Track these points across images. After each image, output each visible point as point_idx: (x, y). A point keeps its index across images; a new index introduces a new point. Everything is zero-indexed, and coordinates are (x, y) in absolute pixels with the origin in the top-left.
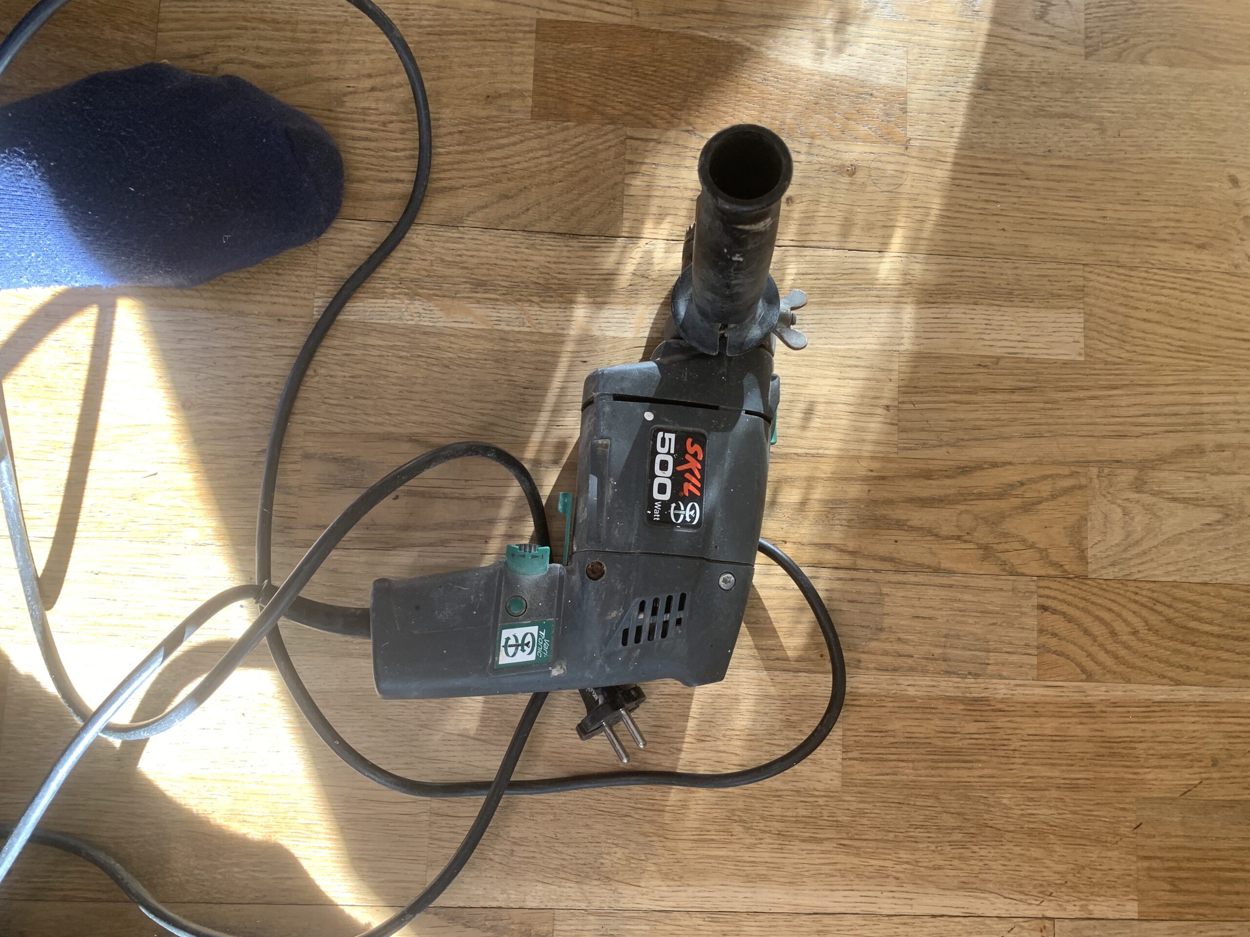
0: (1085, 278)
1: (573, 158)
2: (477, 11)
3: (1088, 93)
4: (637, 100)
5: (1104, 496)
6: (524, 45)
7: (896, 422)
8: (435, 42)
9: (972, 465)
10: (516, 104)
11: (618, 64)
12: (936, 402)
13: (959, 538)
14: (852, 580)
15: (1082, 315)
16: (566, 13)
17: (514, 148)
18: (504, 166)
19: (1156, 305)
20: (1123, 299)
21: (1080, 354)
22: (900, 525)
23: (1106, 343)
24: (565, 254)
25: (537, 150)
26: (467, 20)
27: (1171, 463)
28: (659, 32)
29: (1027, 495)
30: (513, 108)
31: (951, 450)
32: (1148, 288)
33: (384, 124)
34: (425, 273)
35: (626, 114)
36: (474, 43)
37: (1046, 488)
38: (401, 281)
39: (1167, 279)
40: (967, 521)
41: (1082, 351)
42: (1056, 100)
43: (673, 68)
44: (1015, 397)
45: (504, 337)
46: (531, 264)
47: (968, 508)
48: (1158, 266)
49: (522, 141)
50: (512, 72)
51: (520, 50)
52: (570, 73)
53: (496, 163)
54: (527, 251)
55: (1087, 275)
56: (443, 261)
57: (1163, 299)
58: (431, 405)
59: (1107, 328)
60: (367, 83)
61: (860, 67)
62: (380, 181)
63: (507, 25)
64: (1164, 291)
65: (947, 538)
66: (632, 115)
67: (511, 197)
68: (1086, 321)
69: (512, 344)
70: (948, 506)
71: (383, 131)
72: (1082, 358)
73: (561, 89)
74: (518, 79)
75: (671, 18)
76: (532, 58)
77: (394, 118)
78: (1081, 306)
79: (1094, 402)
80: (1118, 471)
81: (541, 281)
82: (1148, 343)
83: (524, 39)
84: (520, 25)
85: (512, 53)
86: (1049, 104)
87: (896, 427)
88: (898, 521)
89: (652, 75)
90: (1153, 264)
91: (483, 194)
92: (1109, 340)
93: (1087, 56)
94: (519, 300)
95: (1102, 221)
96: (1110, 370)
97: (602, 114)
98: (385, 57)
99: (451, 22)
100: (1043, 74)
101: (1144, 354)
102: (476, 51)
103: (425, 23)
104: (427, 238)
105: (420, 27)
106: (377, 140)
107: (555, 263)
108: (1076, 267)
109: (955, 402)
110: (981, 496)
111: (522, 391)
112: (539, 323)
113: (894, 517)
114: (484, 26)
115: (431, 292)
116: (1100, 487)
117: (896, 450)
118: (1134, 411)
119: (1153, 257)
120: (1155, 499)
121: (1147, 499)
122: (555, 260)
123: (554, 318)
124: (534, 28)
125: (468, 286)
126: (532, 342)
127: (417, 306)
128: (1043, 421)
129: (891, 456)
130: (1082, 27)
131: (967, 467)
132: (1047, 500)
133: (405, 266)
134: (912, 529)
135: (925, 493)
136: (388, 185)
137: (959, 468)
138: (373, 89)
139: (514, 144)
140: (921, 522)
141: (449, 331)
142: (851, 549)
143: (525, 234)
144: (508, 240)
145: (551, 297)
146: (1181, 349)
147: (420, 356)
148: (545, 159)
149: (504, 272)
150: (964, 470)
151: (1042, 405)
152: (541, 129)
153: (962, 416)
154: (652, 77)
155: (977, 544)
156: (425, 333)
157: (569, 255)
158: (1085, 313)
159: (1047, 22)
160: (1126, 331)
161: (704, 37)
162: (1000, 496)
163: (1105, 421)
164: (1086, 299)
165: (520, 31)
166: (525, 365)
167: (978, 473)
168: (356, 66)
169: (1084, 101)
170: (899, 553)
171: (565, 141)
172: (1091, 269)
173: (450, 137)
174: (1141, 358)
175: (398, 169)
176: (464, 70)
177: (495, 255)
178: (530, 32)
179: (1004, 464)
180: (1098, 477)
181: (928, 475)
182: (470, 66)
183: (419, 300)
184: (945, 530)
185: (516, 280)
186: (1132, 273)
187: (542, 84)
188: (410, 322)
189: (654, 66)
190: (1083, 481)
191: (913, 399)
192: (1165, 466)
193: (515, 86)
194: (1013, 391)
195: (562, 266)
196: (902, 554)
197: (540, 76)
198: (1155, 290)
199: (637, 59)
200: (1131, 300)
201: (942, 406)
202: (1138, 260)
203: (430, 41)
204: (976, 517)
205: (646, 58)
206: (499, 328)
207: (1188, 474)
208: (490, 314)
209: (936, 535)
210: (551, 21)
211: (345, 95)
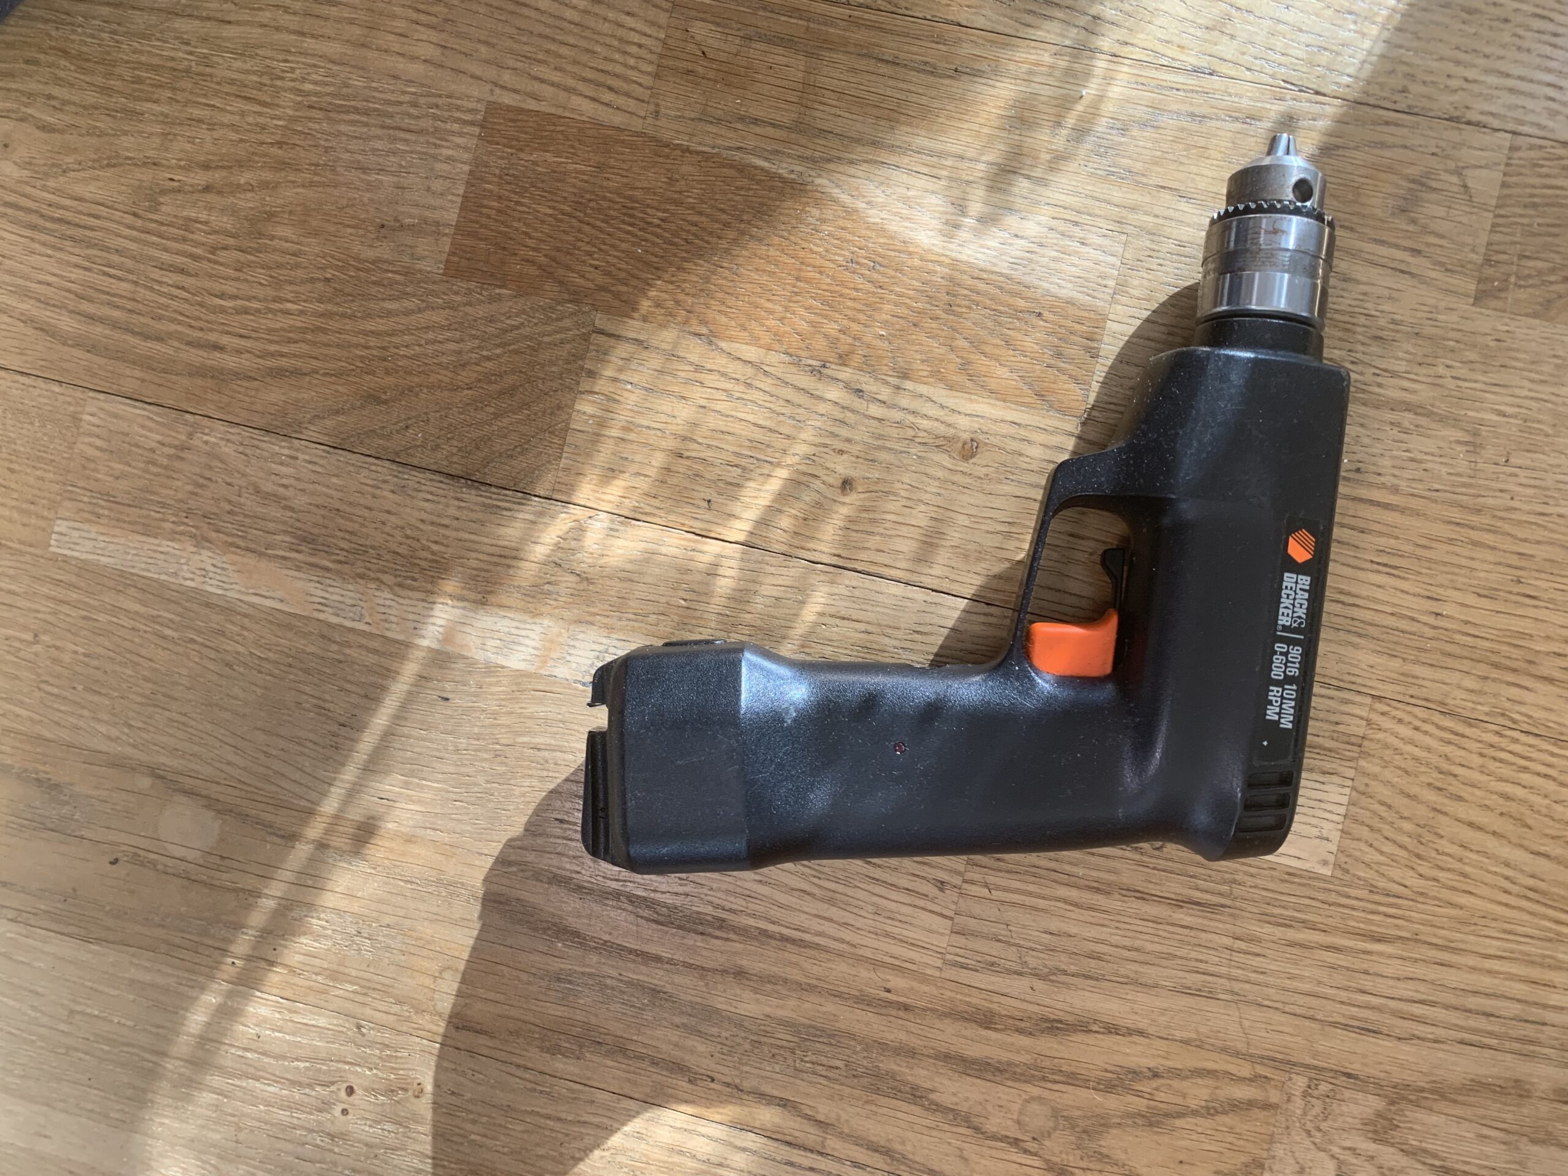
0: (1369, 723)
1: (498, 351)
2: (395, 77)
3: (1463, 372)
4: (623, 266)
5: (1308, 1132)
6: (459, 146)
7: (950, 914)
8: (319, 121)
9: (1070, 1019)
10: (423, 246)
11: (604, 198)
12: (1030, 894)
13: (1016, 1142)
14: (812, 1169)
15: (1347, 791)
16: (535, 97)
17: (404, 320)
18: (383, 348)
19: (1501, 801)
20: (1436, 775)
21: (1325, 863)
22: (916, 1096)
23: (1382, 853)
24: (452, 511)
25: (442, 328)
26: (376, 89)
27: (1455, 1101)
28: (687, 150)
29: (1161, 1096)
30: (419, 251)
31: (1039, 984)
32: (1492, 765)
33: (214, 250)
34: (228, 507)
35: (602, 288)
36: (379, 132)
37: (1199, 1093)
38: (189, 513)
39: (1535, 755)
40: (1039, 1117)
41: (1332, 858)
42: (1394, 374)
43: (696, 218)
44: (1179, 916)
45: (327, 633)
46: (393, 518)
47: (1046, 1094)
48: (1525, 727)
49: (420, 311)
50: (429, 189)
51: (450, 152)
52: (522, 204)
53: (373, 342)
54: (391, 496)
55: (1374, 717)
56: (257, 491)
57: (1519, 792)
58: (193, 723)
59: (1392, 824)
60: (200, 178)
61: (1031, 261)
62: (189, 343)
63: (437, 106)
64: (1525, 777)
65: (994, 1137)
66: (610, 291)
67: (385, 402)
68: (1351, 803)
69: (335, 647)
70: (1009, 1083)
71: (209, 260)
72: (1327, 871)
73: (503, 229)
74: (438, 202)
75: (713, 129)
76: (466, 168)
77: (231, 241)
78: (1351, 773)
79: (1330, 957)
80: (1347, 1094)
81: (402, 550)
82: (1468, 869)
83: (461, 134)
84: (458, 108)
85: (435, 157)
86: (1379, 380)
87: (949, 923)
88: (915, 1088)
89: (658, 226)
90: (1514, 721)
91: (340, 388)
92: (1388, 848)
93: (1479, 299)
94: (362, 576)
95: (1431, 620)
96: (1379, 904)
97: (561, 283)
98: (235, 136)
99: (349, 91)
100: (1382, 322)
101: (1453, 889)
102: (379, 145)
103: (308, 87)
104: (241, 449)
105: (299, 92)
106: (197, 275)
107: (432, 523)
108: (1358, 698)
109: (1065, 901)
110: (1073, 1079)
111: (335, 728)
112: (386, 621)
113: (910, 1078)
114: (401, 103)
115: (230, 539)
116: (1305, 1114)
117: (939, 963)
118: (1405, 990)
119: (1518, 708)
120: (1404, 1161)
121: (1389, 1156)
122: (435, 519)
123: (411, 616)
124: (479, 117)
125: (287, 539)
126: (369, 650)
127: (206, 558)
128: (1224, 970)
129: (929, 971)
130: (1483, 238)
131: (1060, 1022)
132: (1195, 1113)
133: (199, 491)
134: (937, 1108)
135: (974, 1051)
136: (200, 353)
137: (1047, 1020)
138: (207, 189)
139: (407, 313)
140: (955, 1099)
141: (245, 609)
142: (821, 1117)
143: (394, 467)
144: (365, 473)
145: (414, 579)
146: (1530, 894)
147: (192, 641)
148: (453, 346)
149: (349, 526)
150: (1054, 1027)
151: (1228, 941)
152: (457, 293)
153: (1073, 930)
154: (659, 231)
155: (1047, 1161)
156: (208, 605)
157: (457, 514)
158: (1353, 788)
159: (1414, 221)
160: (1428, 837)
161: (762, 169)
162: (1109, 1087)
163: (1344, 995)
164: (1363, 763)
165: (457, 120)
166: (348, 686)
167: (1080, 1037)
168: (188, 146)
169: (1452, 384)
170: (903, 1143)
171: (491, 320)
172: (1386, 709)
173: (309, 286)
174: (1445, 894)
175: (220, 328)
176: (353, 176)
177: (340, 495)
178: (472, 123)
179: (1130, 1032)
180: (1305, 1094)
181: (987, 1020)
182: (364, 170)
183: (209, 549)
184: (993, 1124)
185: (362, 541)
186: (1468, 731)
187: (473, 217)
188: (188, 583)
189: (665, 211)
190: (1274, 1097)
191: (991, 879)
192: (1442, 1105)
193: (427, 213)
194: (1180, 903)
195: (442, 531)
196: (909, 1148)
197: (471, 204)
198: (1505, 771)
199: (638, 194)
200: (1451, 779)
201: (1041, 903)
202: (1486, 709)
203: (310, 119)
204: (1056, 1113)
205: (655, 194)
206: (322, 616)
207: (1486, 1131)
208: (313, 591)
209: (977, 1129)
210: (509, 109)
211: (163, 192)
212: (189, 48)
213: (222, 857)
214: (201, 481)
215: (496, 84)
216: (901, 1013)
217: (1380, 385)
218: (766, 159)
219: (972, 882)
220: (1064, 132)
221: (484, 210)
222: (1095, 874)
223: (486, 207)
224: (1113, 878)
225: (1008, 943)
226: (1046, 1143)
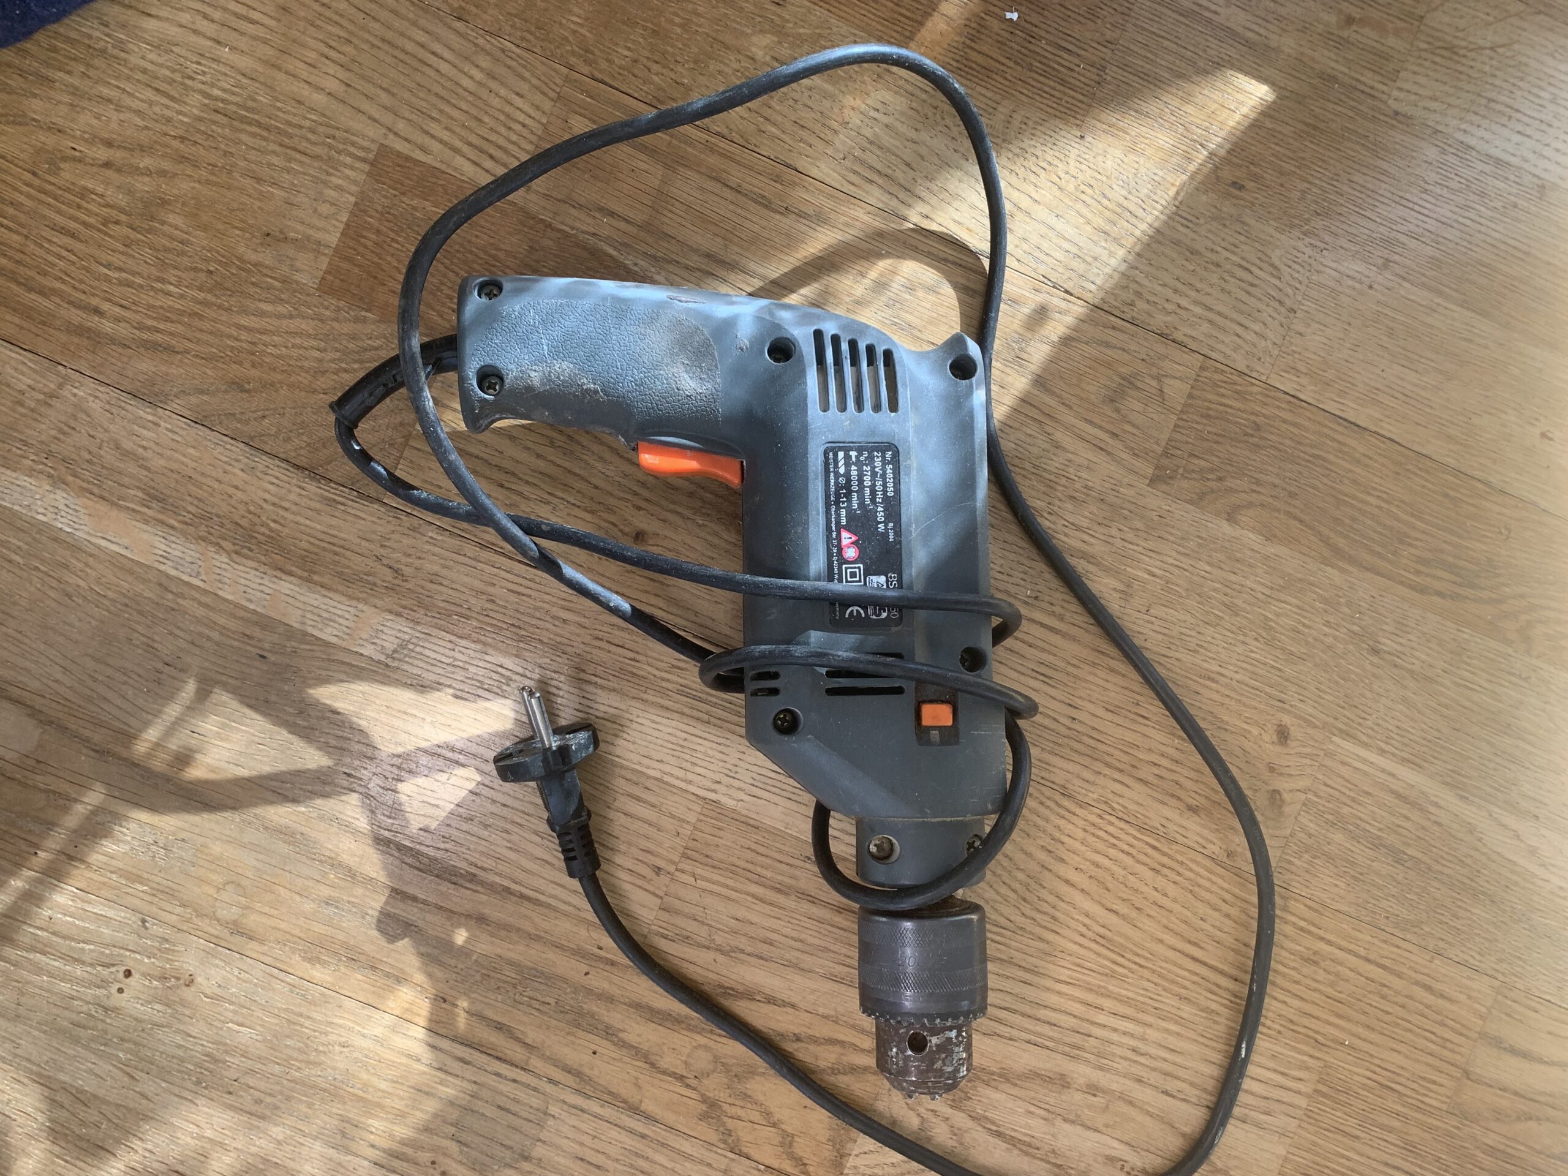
212: (107, 30)
213: (38, 762)
214: (66, 428)
215: (390, 130)
216: (608, 968)
217: (1066, 535)
218: (615, 248)
219: (683, 872)
220: (866, 281)
221: (363, 240)
222: (779, 877)
223: (365, 237)
224: (793, 882)
225: (702, 923)
226: (706, 1082)
